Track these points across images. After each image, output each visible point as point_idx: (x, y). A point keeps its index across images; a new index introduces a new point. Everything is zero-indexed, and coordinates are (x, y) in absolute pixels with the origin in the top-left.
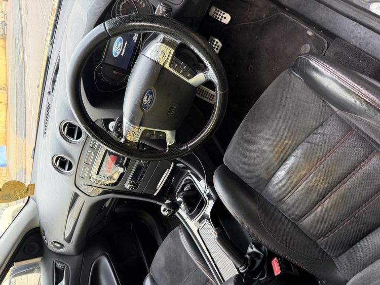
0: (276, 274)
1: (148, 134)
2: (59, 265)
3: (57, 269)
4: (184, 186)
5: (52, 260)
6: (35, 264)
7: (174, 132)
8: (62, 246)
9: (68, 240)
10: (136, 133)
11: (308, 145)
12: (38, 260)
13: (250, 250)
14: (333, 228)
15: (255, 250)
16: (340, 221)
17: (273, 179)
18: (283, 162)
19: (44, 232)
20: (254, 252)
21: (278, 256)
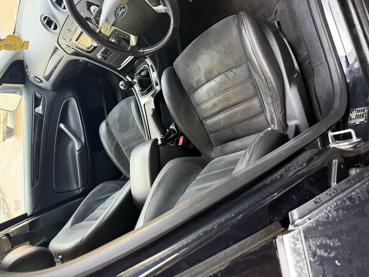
0: (179, 145)
1: (117, 32)
2: (38, 95)
3: (36, 97)
4: (142, 71)
5: (33, 89)
6: (18, 88)
7: (137, 37)
8: (42, 82)
9: (47, 79)
10: (109, 29)
11: (225, 77)
12: (21, 86)
13: (171, 127)
14: (219, 130)
15: (174, 128)
16: (224, 128)
17: (199, 90)
18: (208, 81)
19: (27, 66)
20: (173, 129)
21: (184, 136)
